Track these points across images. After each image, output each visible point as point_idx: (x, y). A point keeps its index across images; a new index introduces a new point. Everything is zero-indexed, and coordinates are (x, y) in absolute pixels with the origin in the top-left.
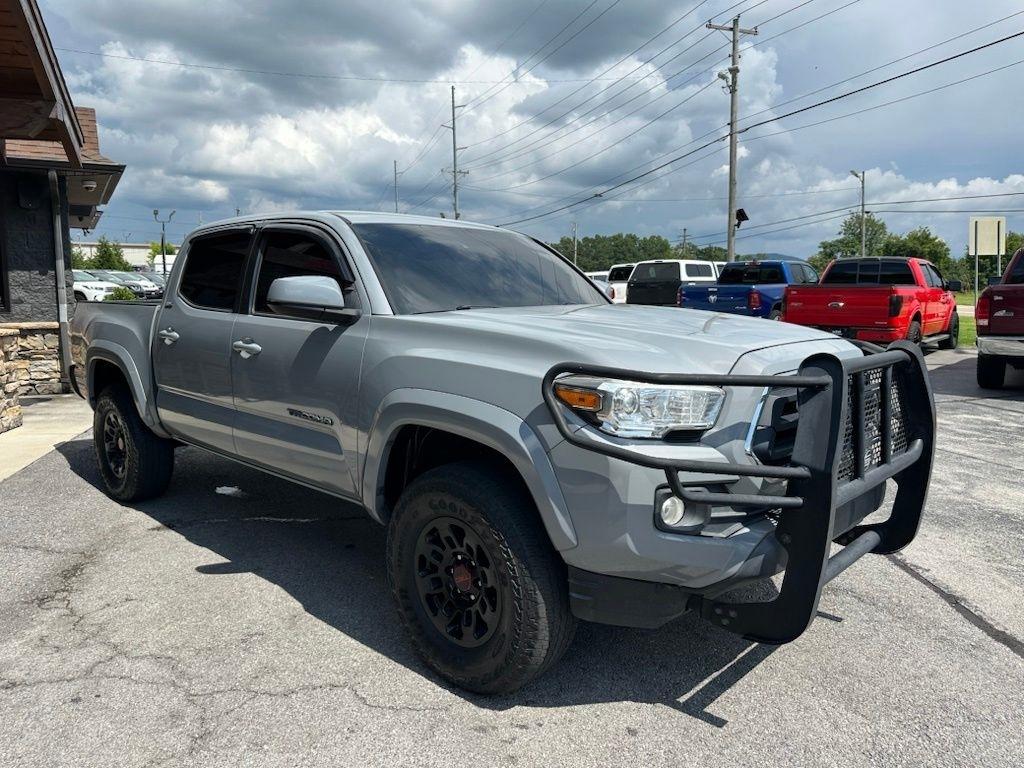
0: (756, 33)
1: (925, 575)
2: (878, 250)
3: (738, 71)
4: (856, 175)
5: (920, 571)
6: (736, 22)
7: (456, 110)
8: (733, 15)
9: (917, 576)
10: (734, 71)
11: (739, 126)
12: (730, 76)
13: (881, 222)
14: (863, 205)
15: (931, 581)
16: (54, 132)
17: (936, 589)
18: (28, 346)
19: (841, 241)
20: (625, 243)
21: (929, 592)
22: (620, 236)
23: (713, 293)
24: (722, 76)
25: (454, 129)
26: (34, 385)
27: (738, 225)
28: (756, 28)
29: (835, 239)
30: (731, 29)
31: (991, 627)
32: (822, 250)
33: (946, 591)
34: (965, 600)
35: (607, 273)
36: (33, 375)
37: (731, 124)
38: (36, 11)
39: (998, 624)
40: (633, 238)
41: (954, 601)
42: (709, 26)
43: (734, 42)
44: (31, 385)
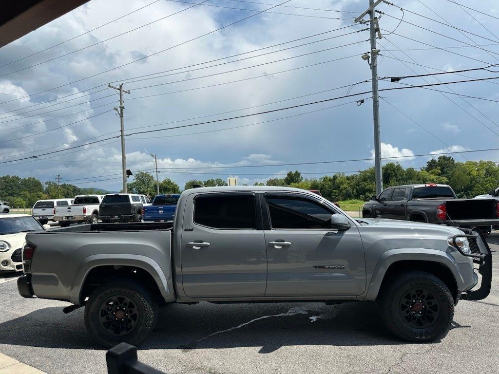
0: (129, 93)
6: (121, 86)
10: (122, 108)
11: (125, 133)
14: (156, 169)
19: (135, 183)
20: (13, 181)
22: (8, 177)
23: (161, 209)
24: (116, 109)
27: (128, 177)
28: (129, 91)
29: (132, 182)
30: (119, 89)
37: (121, 131)
40: (17, 178)
42: (109, 86)
43: (121, 95)
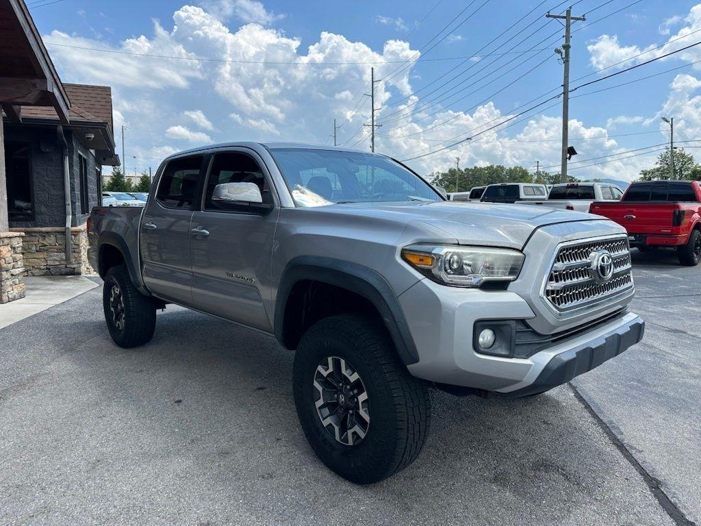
0: (584, 19)
1: (637, 456)
2: (686, 176)
3: (570, 47)
4: (667, 121)
5: (634, 451)
6: (568, 12)
7: (374, 83)
8: (567, 8)
9: (629, 457)
10: (567, 47)
12: (563, 51)
13: (690, 156)
14: (672, 143)
15: (640, 462)
16: (47, 99)
17: (643, 472)
18: (46, 243)
21: (635, 472)
24: (558, 51)
25: (372, 96)
26: (49, 269)
27: (570, 158)
28: (584, 16)
29: (653, 168)
30: (565, 17)
31: (683, 516)
32: (642, 176)
33: (650, 474)
34: (666, 485)
35: (469, 193)
36: (49, 263)
37: (564, 85)
38: (28, 18)
39: (690, 513)
41: (655, 485)
42: (548, 16)
43: (568, 27)
44: (47, 269)
